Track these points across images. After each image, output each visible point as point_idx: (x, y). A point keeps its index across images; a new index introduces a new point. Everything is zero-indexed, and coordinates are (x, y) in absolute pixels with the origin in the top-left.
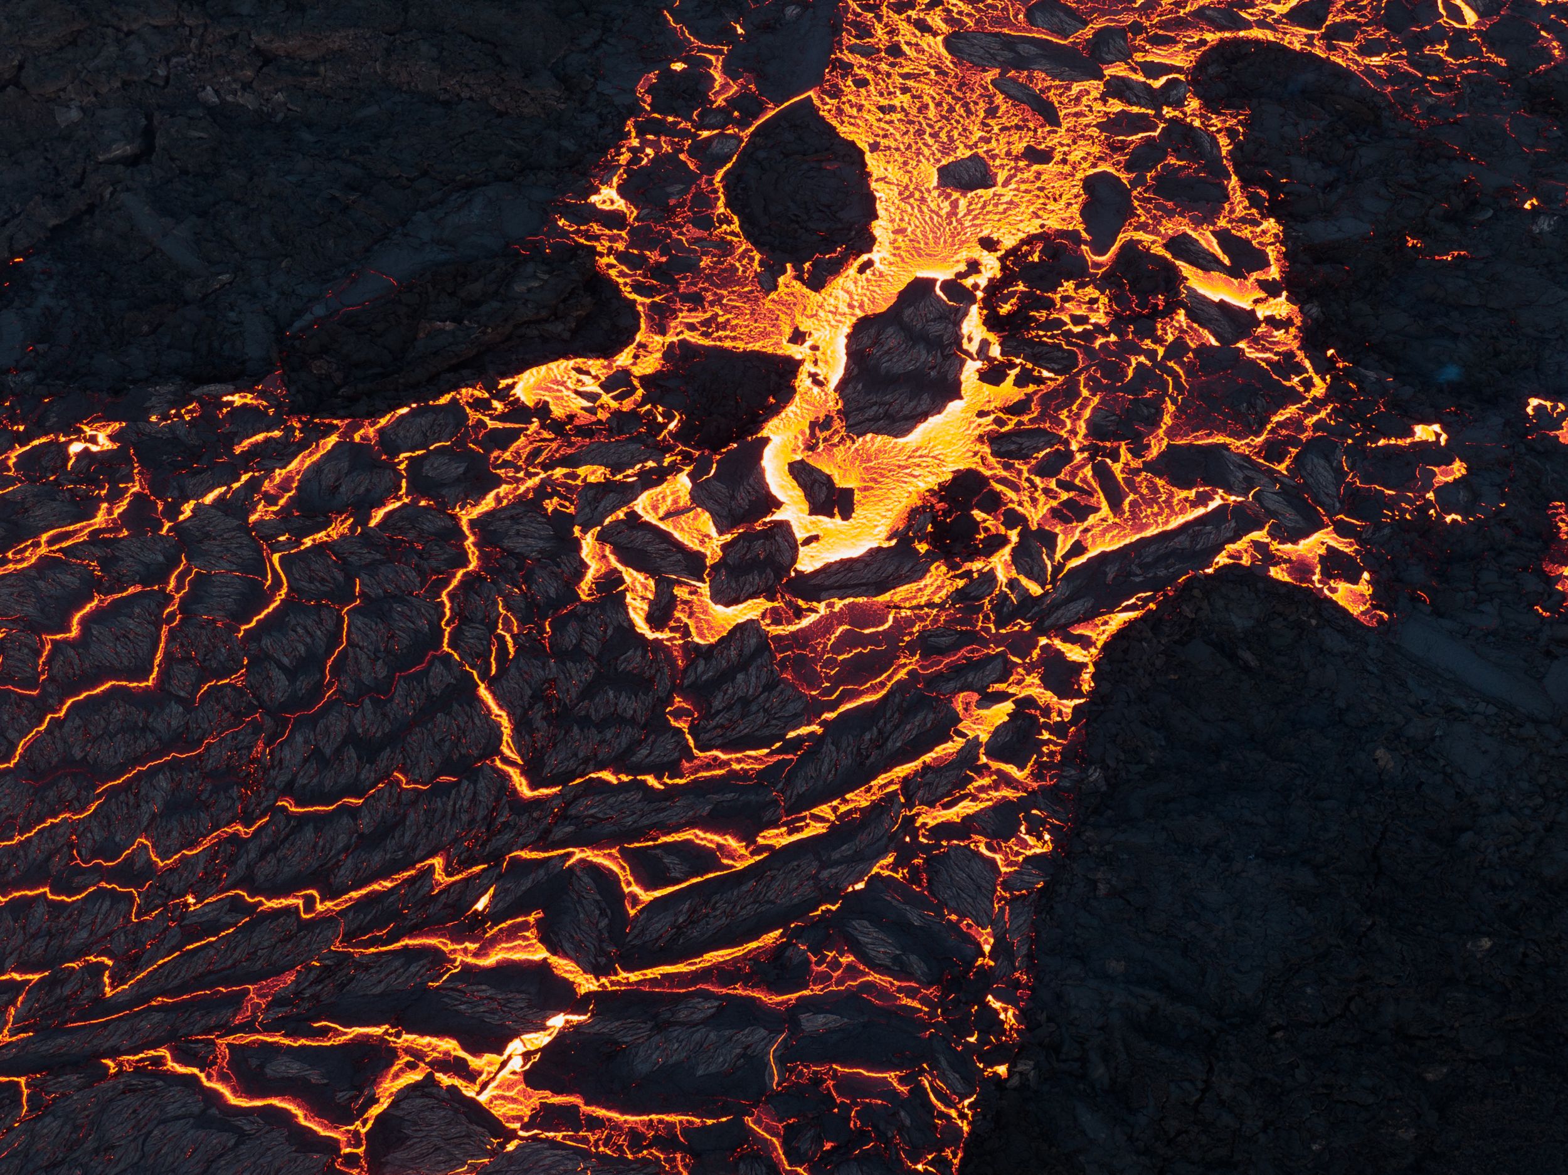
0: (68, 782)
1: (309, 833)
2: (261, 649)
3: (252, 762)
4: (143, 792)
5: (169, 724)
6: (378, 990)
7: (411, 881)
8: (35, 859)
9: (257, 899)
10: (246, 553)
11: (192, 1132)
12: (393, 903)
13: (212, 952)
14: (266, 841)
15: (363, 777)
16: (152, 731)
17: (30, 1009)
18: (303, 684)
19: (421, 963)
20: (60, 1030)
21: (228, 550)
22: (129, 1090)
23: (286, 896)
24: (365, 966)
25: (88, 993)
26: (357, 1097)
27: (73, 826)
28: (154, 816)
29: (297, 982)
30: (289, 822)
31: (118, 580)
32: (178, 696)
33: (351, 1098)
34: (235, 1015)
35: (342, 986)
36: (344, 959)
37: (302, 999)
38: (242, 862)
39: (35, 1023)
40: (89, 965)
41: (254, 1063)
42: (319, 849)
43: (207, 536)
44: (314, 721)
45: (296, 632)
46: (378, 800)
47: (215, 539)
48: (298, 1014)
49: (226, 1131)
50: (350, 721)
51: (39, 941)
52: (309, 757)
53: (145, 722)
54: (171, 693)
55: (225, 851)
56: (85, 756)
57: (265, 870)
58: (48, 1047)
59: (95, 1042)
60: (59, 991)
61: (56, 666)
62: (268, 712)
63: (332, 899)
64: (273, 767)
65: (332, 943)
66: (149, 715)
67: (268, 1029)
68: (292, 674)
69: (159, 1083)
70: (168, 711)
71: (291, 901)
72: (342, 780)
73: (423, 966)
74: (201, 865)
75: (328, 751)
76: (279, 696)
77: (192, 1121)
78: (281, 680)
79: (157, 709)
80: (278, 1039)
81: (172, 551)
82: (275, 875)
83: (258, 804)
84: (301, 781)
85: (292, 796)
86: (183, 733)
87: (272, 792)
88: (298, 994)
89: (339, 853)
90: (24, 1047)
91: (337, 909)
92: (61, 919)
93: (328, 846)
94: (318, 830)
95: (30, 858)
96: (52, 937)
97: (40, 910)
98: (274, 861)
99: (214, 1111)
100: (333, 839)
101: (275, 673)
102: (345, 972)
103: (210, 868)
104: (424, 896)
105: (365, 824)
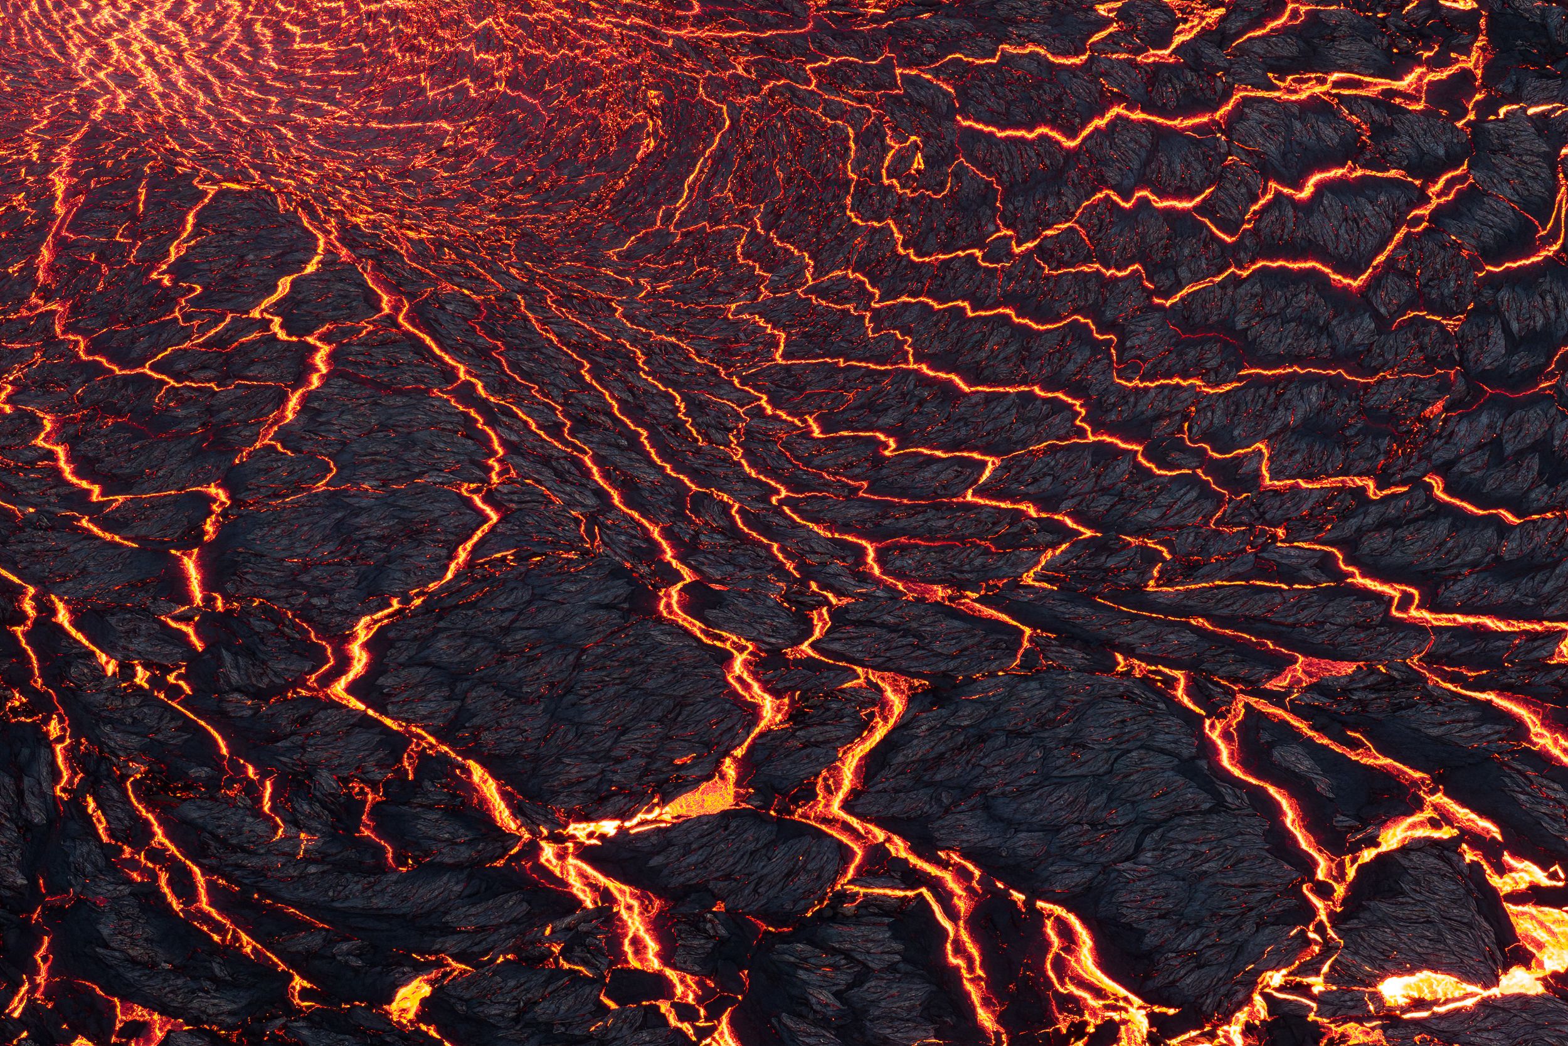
0: (1216, 348)
1: (1442, 527)
2: (1495, 301)
3: (1419, 419)
4: (1287, 396)
5: (1352, 336)
6: (1435, 732)
7: (1533, 636)
8: (1142, 413)
9: (1350, 569)
10: (1537, 188)
11: (1171, 773)
12: (1498, 649)
13: (1278, 600)
14: (1392, 512)
15: (1533, 496)
16: (1330, 336)
17: (1066, 563)
18: (1521, 361)
19: (1497, 727)
20: (1088, 599)
21: (1520, 175)
22: (1127, 696)
23: (1384, 581)
24: (1434, 699)
25: (1131, 575)
26: (1358, 830)
27: (1198, 397)
28: (1285, 427)
29: (1351, 678)
30: (1426, 505)
31: (1383, 156)
32: (1378, 311)
33: (1351, 827)
34: (1269, 678)
35: (1399, 707)
36: (1414, 679)
37: (1349, 699)
38: (1354, 522)
39: (1064, 580)
40: (1144, 548)
41: (1265, 737)
42: (1444, 550)
43: (1505, 149)
44: (1510, 408)
45: (1543, 299)
46: (1538, 529)
47: (1511, 157)
48: (1335, 712)
49: (1206, 791)
50: (1551, 426)
51: (1107, 498)
52: (1485, 445)
53: (1327, 323)
54: (1370, 303)
55: (1342, 501)
56: (1247, 329)
57: (1375, 542)
58: (1066, 610)
59: (1115, 630)
60: (1103, 559)
61: (1268, 219)
62: (1466, 374)
63: (1431, 610)
64: (1440, 437)
65: (1410, 656)
66: (1335, 317)
67: (1295, 710)
68: (1514, 343)
69: (1161, 706)
70: (1357, 321)
71: (1386, 589)
72: (1508, 488)
73: (1498, 732)
74: (1310, 503)
75: (1509, 449)
76: (1487, 362)
77: (1176, 762)
78: (1498, 343)
79: (1346, 314)
80: (1302, 726)
81: (1458, 149)
82: (1382, 554)
83: (1403, 470)
84: (1462, 467)
85: (1444, 478)
86: (1361, 353)
87: (1424, 464)
88: (1346, 691)
89: (1463, 566)
90: (1041, 598)
91: (1435, 623)
92: (1140, 487)
93: (1456, 551)
94: (1454, 528)
95: (1139, 409)
96: (1122, 499)
97: (1123, 466)
98: (1389, 539)
99: (1203, 764)
100: (1465, 547)
101: (1496, 334)
102: (1409, 693)
103: (1316, 512)
104: (1537, 660)
105: (1509, 548)
